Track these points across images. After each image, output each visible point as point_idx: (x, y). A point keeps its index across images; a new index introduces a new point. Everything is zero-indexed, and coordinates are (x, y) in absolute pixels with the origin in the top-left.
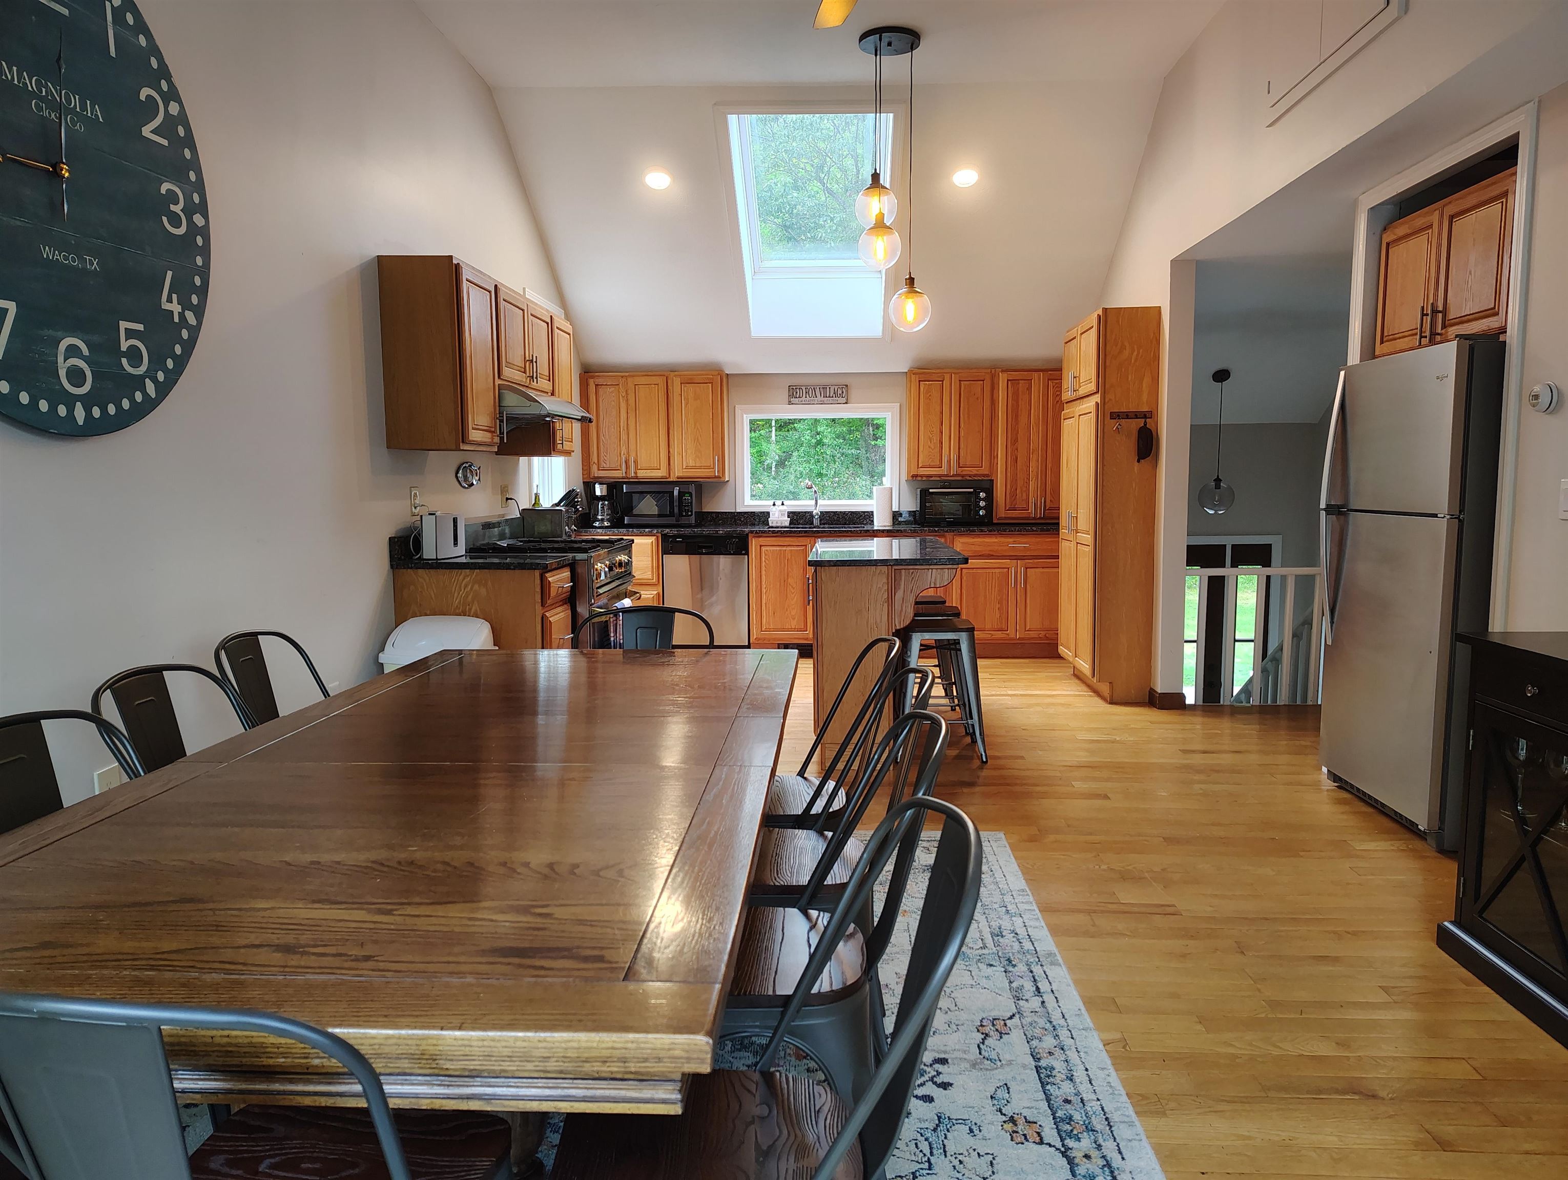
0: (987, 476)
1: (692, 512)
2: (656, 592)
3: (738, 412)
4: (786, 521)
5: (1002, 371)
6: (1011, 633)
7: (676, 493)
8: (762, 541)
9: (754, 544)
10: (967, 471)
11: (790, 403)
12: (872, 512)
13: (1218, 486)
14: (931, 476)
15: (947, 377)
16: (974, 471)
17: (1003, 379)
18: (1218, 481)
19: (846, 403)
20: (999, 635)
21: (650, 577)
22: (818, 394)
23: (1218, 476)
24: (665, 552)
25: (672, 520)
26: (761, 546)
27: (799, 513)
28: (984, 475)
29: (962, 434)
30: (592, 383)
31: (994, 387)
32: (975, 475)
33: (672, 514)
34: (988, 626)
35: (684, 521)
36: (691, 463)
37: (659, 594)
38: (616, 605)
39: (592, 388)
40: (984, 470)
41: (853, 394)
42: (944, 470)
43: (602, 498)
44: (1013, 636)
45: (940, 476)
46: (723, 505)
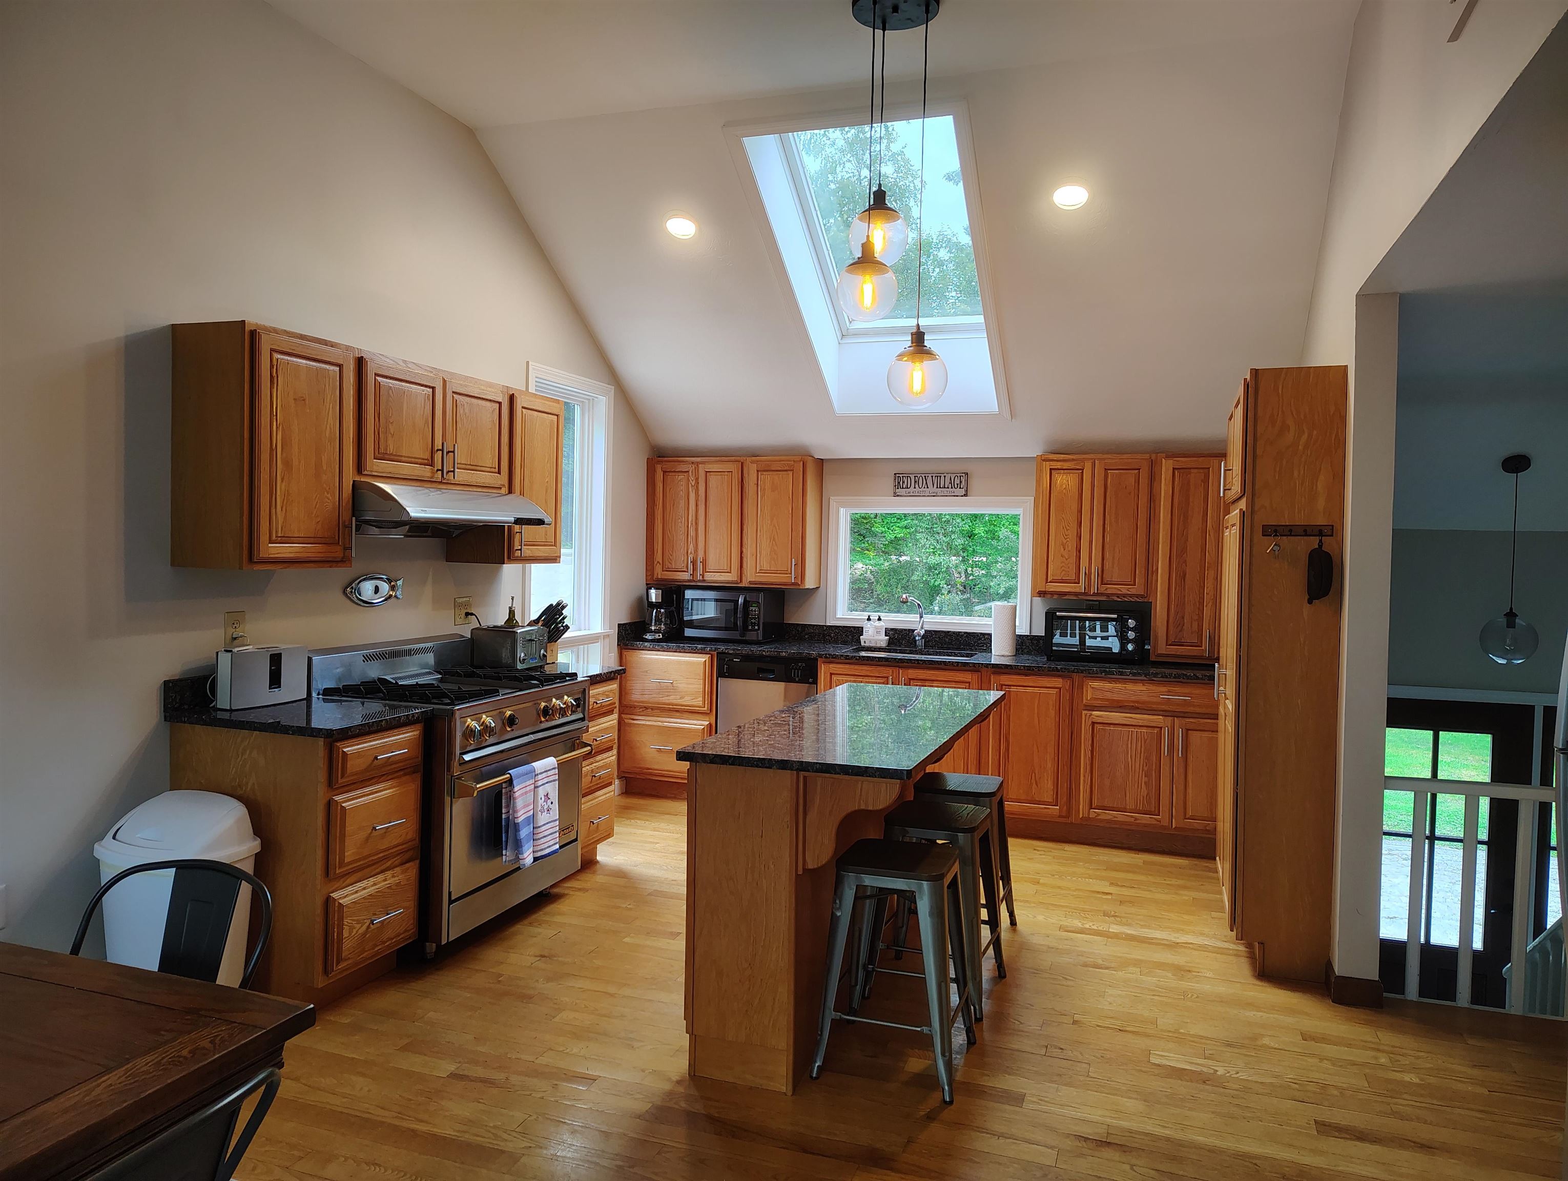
0: (1142, 596)
1: (758, 625)
2: (708, 723)
3: (833, 504)
4: (882, 640)
5: (1167, 457)
6: (1163, 818)
7: (741, 600)
8: (834, 668)
9: (823, 670)
10: (1112, 589)
11: (896, 495)
12: (990, 635)
13: (1511, 624)
14: (1065, 594)
15: (1088, 466)
16: (1124, 590)
17: (1166, 467)
18: (1511, 616)
19: (965, 495)
20: (1145, 819)
21: (701, 703)
22: (930, 485)
23: (1511, 609)
24: (721, 674)
25: (735, 635)
26: (831, 674)
27: (902, 630)
28: (1137, 596)
29: (1107, 539)
30: (659, 468)
31: (1153, 478)
32: (1124, 595)
33: (735, 628)
34: (1130, 805)
35: (751, 636)
36: (766, 567)
37: (710, 725)
38: (510, 772)
39: (659, 475)
40: (1137, 589)
41: (974, 483)
42: (1081, 587)
43: (657, 605)
44: (1165, 823)
45: (1076, 594)
46: (812, 617)
